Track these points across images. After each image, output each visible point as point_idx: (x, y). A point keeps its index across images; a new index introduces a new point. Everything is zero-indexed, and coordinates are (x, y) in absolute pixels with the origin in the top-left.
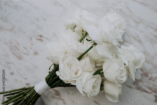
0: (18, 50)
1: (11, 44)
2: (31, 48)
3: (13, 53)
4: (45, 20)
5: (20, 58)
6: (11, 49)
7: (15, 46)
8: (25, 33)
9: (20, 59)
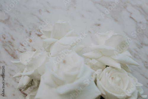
0: (13, 46)
1: (4, 39)
2: (29, 46)
3: (6, 50)
4: (48, 12)
5: (14, 56)
6: (4, 45)
7: (9, 42)
8: (22, 26)
9: (14, 58)
